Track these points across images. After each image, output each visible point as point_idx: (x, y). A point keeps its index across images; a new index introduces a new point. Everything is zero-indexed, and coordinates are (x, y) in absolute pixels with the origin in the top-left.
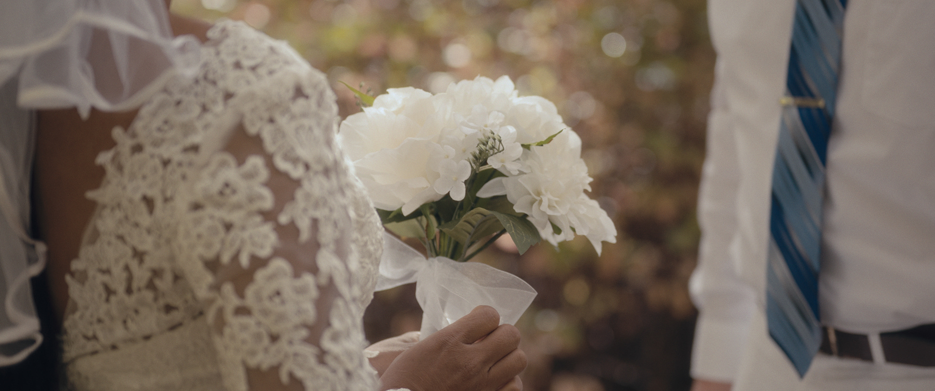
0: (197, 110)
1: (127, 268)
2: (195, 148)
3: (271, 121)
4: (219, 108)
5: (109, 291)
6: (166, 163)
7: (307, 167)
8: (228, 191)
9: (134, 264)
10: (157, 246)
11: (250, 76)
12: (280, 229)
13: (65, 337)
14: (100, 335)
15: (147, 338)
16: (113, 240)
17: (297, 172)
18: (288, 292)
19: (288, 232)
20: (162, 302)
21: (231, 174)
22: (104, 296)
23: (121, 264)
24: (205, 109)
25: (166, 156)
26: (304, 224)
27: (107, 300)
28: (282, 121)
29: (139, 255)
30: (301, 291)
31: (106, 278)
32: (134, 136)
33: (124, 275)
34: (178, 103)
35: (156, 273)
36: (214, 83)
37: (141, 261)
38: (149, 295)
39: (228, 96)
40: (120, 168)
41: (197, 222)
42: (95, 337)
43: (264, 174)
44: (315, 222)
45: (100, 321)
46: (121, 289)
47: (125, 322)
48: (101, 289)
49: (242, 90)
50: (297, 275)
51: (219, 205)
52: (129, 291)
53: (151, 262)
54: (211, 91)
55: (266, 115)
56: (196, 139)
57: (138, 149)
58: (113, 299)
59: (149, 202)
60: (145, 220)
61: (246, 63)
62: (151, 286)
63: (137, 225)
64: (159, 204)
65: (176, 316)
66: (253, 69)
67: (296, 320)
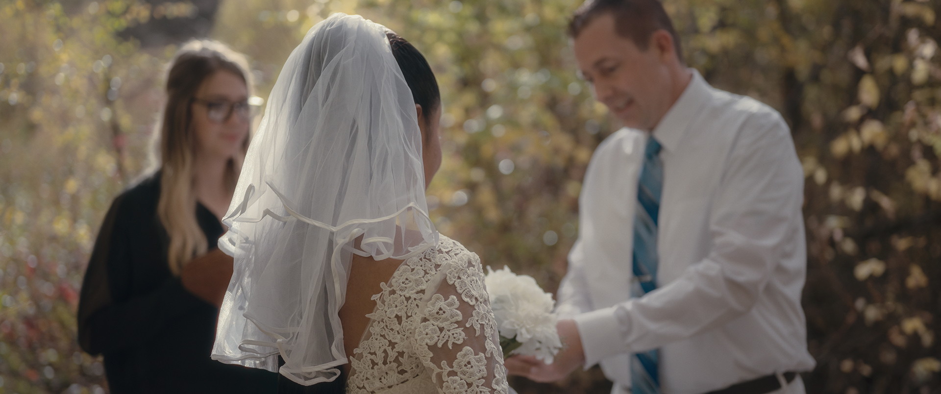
0: (423, 273)
1: (385, 351)
2: (423, 291)
3: (459, 278)
4: (433, 272)
5: (374, 363)
6: (408, 299)
7: (476, 299)
8: (441, 312)
9: (389, 349)
10: (402, 340)
11: (447, 256)
12: (466, 330)
13: (347, 388)
14: (367, 386)
15: (390, 387)
16: (379, 337)
17: (473, 303)
18: (473, 362)
19: (470, 331)
20: (400, 369)
21: (442, 304)
22: (371, 366)
23: (382, 349)
24: (426, 273)
25: (407, 295)
26: (477, 327)
27: (372, 368)
28: (464, 277)
29: (392, 345)
30: (479, 361)
31: (373, 357)
32: (391, 286)
33: (383, 355)
34: (413, 270)
35: (401, 354)
36: (430, 260)
37: (393, 348)
38: (395, 365)
39: (437, 266)
40: (383, 302)
41: (426, 327)
42: (364, 387)
43: (457, 303)
44: (482, 325)
45: (367, 379)
46: (380, 362)
47: (380, 379)
48: (370, 362)
49: (444, 263)
50: (476, 354)
51: (437, 319)
52: (385, 363)
53: (398, 348)
54: (428, 264)
55: (456, 275)
56: (423, 287)
57: (393, 292)
58: (376, 367)
59: (399, 318)
60: (397, 327)
61: (444, 250)
62: (396, 360)
63: (392, 330)
64: (404, 319)
65: (406, 376)
66: (447, 253)
67: (479, 375)
